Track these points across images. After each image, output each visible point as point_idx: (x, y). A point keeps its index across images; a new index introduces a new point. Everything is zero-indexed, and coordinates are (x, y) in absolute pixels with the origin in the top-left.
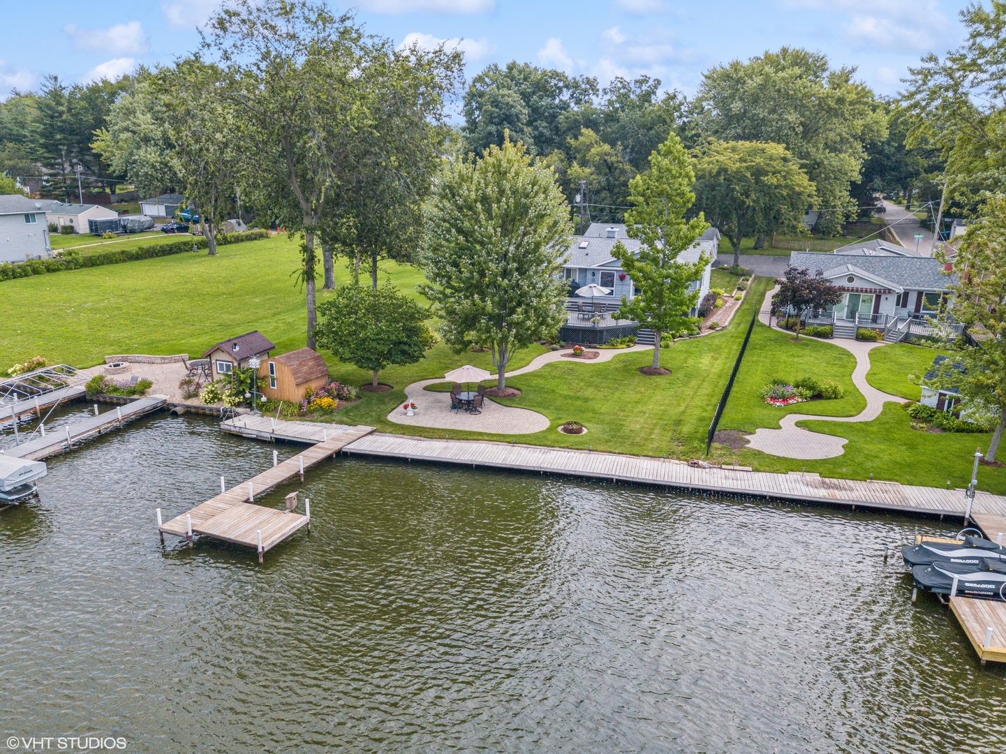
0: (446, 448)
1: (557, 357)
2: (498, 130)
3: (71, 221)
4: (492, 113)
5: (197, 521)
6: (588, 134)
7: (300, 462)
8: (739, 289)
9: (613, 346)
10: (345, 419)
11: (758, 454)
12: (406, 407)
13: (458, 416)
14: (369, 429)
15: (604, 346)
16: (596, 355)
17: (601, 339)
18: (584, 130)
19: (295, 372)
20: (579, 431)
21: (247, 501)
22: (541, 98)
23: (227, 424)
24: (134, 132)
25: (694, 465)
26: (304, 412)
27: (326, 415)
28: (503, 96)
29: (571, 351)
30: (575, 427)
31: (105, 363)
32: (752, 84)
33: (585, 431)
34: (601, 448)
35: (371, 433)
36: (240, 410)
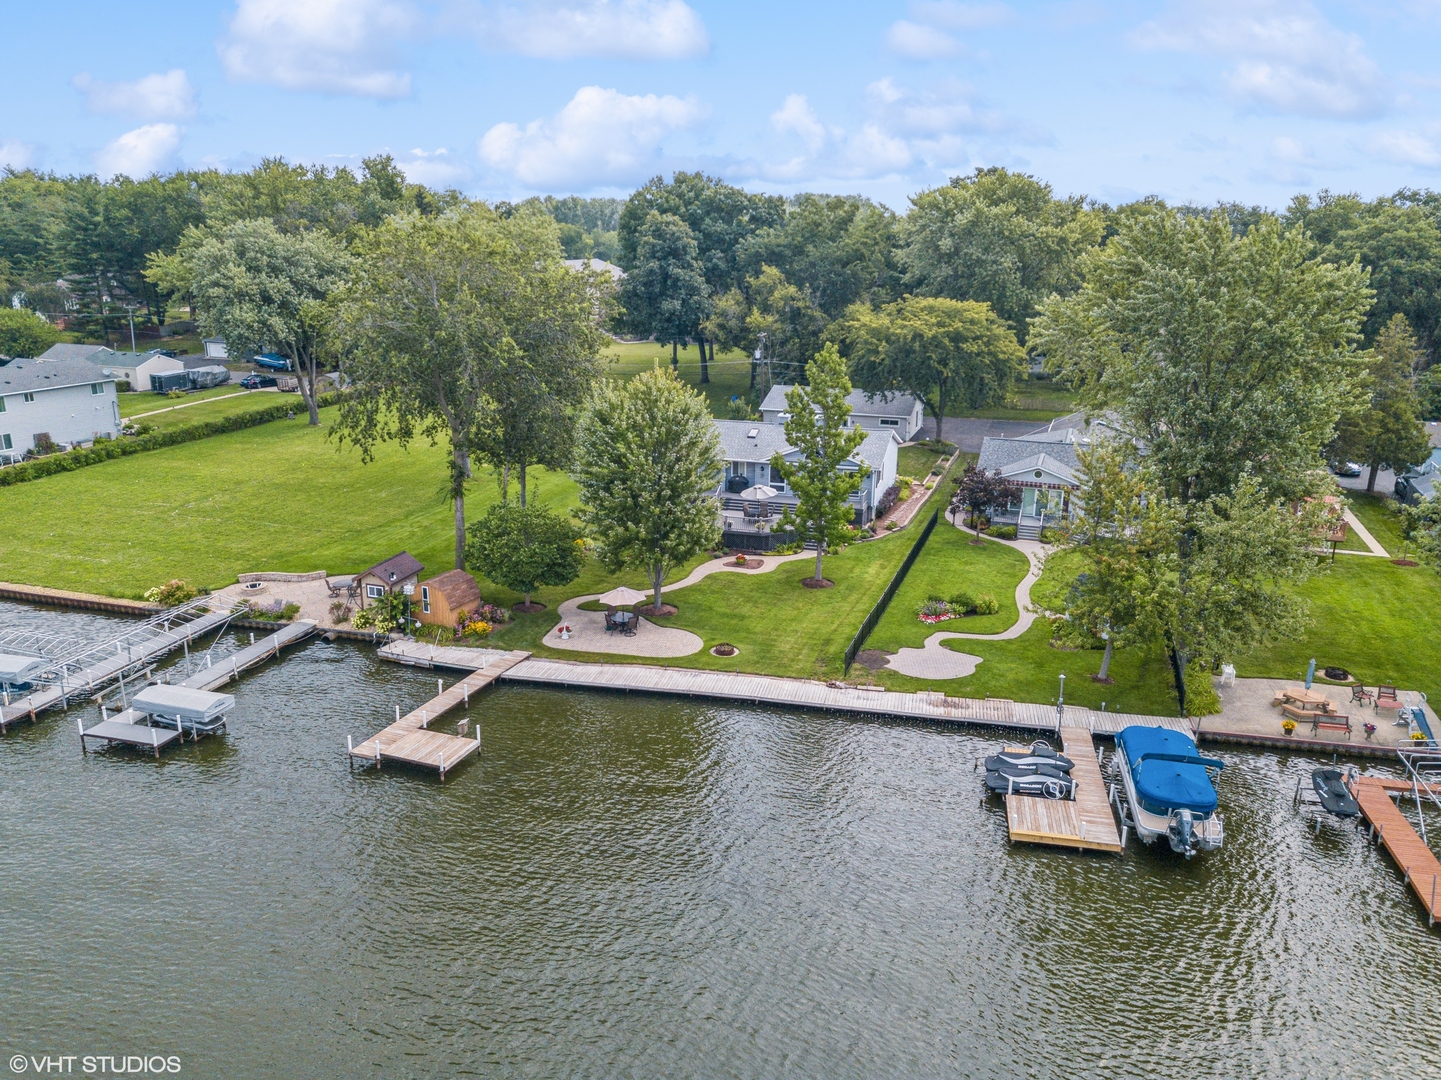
0: (601, 672)
1: (718, 566)
2: (661, 267)
3: (127, 375)
4: (654, 246)
5: (383, 747)
6: (771, 272)
7: (463, 690)
9: (780, 553)
10: (501, 644)
11: (894, 674)
12: (561, 630)
13: (613, 638)
14: (526, 654)
15: (770, 553)
16: (760, 564)
17: (767, 544)
18: (765, 268)
19: (449, 597)
20: (731, 653)
21: (421, 728)
22: (715, 220)
23: (384, 651)
24: (226, 287)
25: (832, 686)
26: (459, 636)
27: (481, 640)
28: (668, 224)
29: (733, 559)
30: (726, 648)
31: (238, 582)
32: (962, 219)
33: (737, 652)
34: (749, 670)
35: (527, 658)
36: (393, 635)
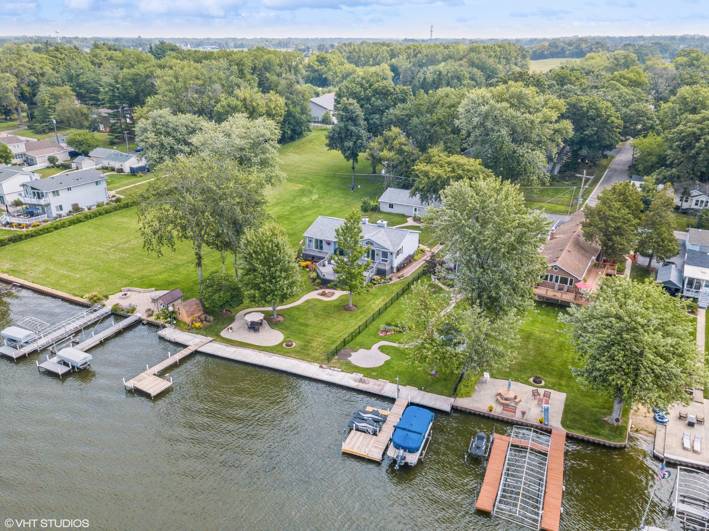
0: (235, 352)
1: (314, 295)
2: (345, 125)
3: (121, 166)
4: (342, 115)
5: (136, 382)
6: (395, 130)
7: (185, 352)
8: (441, 244)
9: (343, 290)
10: (204, 333)
11: (349, 364)
12: (228, 329)
14: (212, 339)
16: (333, 294)
18: (393, 128)
19: (187, 312)
20: (292, 345)
21: (155, 375)
22: (377, 99)
23: (162, 332)
25: (321, 367)
26: (190, 329)
27: (198, 331)
28: (350, 104)
30: (289, 343)
31: (121, 291)
33: (294, 345)
34: (293, 355)
35: (211, 341)
36: (167, 325)
